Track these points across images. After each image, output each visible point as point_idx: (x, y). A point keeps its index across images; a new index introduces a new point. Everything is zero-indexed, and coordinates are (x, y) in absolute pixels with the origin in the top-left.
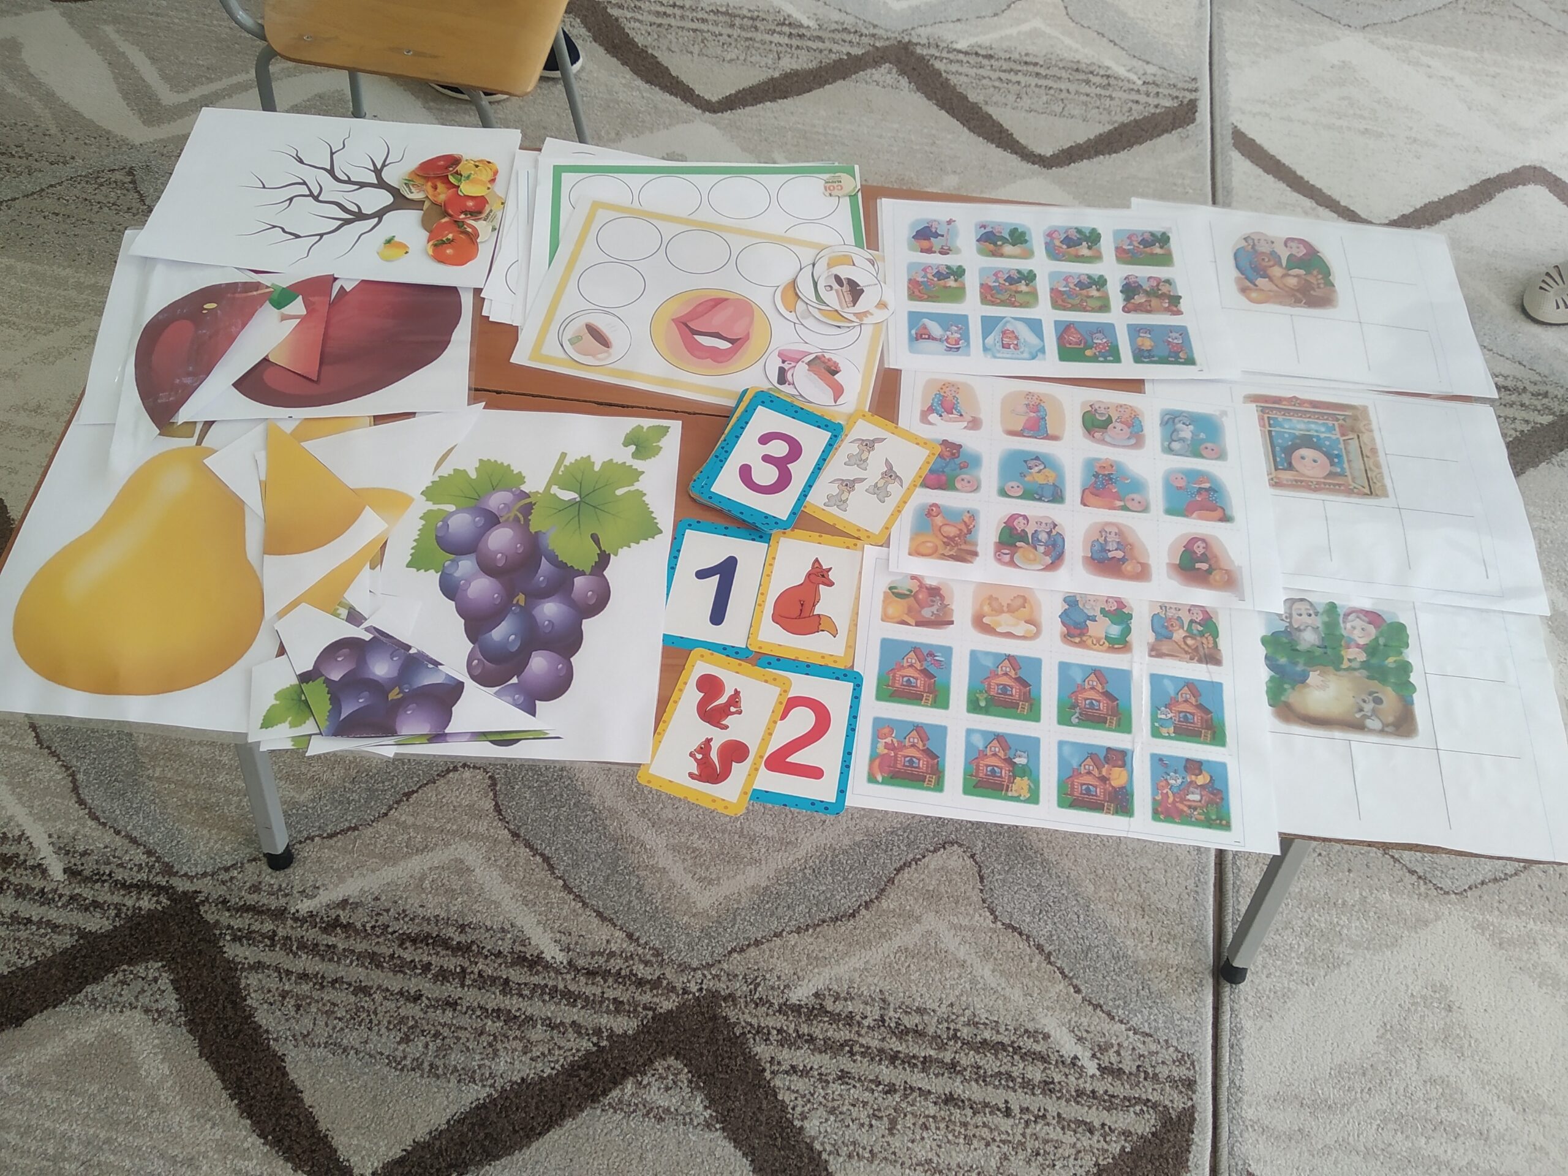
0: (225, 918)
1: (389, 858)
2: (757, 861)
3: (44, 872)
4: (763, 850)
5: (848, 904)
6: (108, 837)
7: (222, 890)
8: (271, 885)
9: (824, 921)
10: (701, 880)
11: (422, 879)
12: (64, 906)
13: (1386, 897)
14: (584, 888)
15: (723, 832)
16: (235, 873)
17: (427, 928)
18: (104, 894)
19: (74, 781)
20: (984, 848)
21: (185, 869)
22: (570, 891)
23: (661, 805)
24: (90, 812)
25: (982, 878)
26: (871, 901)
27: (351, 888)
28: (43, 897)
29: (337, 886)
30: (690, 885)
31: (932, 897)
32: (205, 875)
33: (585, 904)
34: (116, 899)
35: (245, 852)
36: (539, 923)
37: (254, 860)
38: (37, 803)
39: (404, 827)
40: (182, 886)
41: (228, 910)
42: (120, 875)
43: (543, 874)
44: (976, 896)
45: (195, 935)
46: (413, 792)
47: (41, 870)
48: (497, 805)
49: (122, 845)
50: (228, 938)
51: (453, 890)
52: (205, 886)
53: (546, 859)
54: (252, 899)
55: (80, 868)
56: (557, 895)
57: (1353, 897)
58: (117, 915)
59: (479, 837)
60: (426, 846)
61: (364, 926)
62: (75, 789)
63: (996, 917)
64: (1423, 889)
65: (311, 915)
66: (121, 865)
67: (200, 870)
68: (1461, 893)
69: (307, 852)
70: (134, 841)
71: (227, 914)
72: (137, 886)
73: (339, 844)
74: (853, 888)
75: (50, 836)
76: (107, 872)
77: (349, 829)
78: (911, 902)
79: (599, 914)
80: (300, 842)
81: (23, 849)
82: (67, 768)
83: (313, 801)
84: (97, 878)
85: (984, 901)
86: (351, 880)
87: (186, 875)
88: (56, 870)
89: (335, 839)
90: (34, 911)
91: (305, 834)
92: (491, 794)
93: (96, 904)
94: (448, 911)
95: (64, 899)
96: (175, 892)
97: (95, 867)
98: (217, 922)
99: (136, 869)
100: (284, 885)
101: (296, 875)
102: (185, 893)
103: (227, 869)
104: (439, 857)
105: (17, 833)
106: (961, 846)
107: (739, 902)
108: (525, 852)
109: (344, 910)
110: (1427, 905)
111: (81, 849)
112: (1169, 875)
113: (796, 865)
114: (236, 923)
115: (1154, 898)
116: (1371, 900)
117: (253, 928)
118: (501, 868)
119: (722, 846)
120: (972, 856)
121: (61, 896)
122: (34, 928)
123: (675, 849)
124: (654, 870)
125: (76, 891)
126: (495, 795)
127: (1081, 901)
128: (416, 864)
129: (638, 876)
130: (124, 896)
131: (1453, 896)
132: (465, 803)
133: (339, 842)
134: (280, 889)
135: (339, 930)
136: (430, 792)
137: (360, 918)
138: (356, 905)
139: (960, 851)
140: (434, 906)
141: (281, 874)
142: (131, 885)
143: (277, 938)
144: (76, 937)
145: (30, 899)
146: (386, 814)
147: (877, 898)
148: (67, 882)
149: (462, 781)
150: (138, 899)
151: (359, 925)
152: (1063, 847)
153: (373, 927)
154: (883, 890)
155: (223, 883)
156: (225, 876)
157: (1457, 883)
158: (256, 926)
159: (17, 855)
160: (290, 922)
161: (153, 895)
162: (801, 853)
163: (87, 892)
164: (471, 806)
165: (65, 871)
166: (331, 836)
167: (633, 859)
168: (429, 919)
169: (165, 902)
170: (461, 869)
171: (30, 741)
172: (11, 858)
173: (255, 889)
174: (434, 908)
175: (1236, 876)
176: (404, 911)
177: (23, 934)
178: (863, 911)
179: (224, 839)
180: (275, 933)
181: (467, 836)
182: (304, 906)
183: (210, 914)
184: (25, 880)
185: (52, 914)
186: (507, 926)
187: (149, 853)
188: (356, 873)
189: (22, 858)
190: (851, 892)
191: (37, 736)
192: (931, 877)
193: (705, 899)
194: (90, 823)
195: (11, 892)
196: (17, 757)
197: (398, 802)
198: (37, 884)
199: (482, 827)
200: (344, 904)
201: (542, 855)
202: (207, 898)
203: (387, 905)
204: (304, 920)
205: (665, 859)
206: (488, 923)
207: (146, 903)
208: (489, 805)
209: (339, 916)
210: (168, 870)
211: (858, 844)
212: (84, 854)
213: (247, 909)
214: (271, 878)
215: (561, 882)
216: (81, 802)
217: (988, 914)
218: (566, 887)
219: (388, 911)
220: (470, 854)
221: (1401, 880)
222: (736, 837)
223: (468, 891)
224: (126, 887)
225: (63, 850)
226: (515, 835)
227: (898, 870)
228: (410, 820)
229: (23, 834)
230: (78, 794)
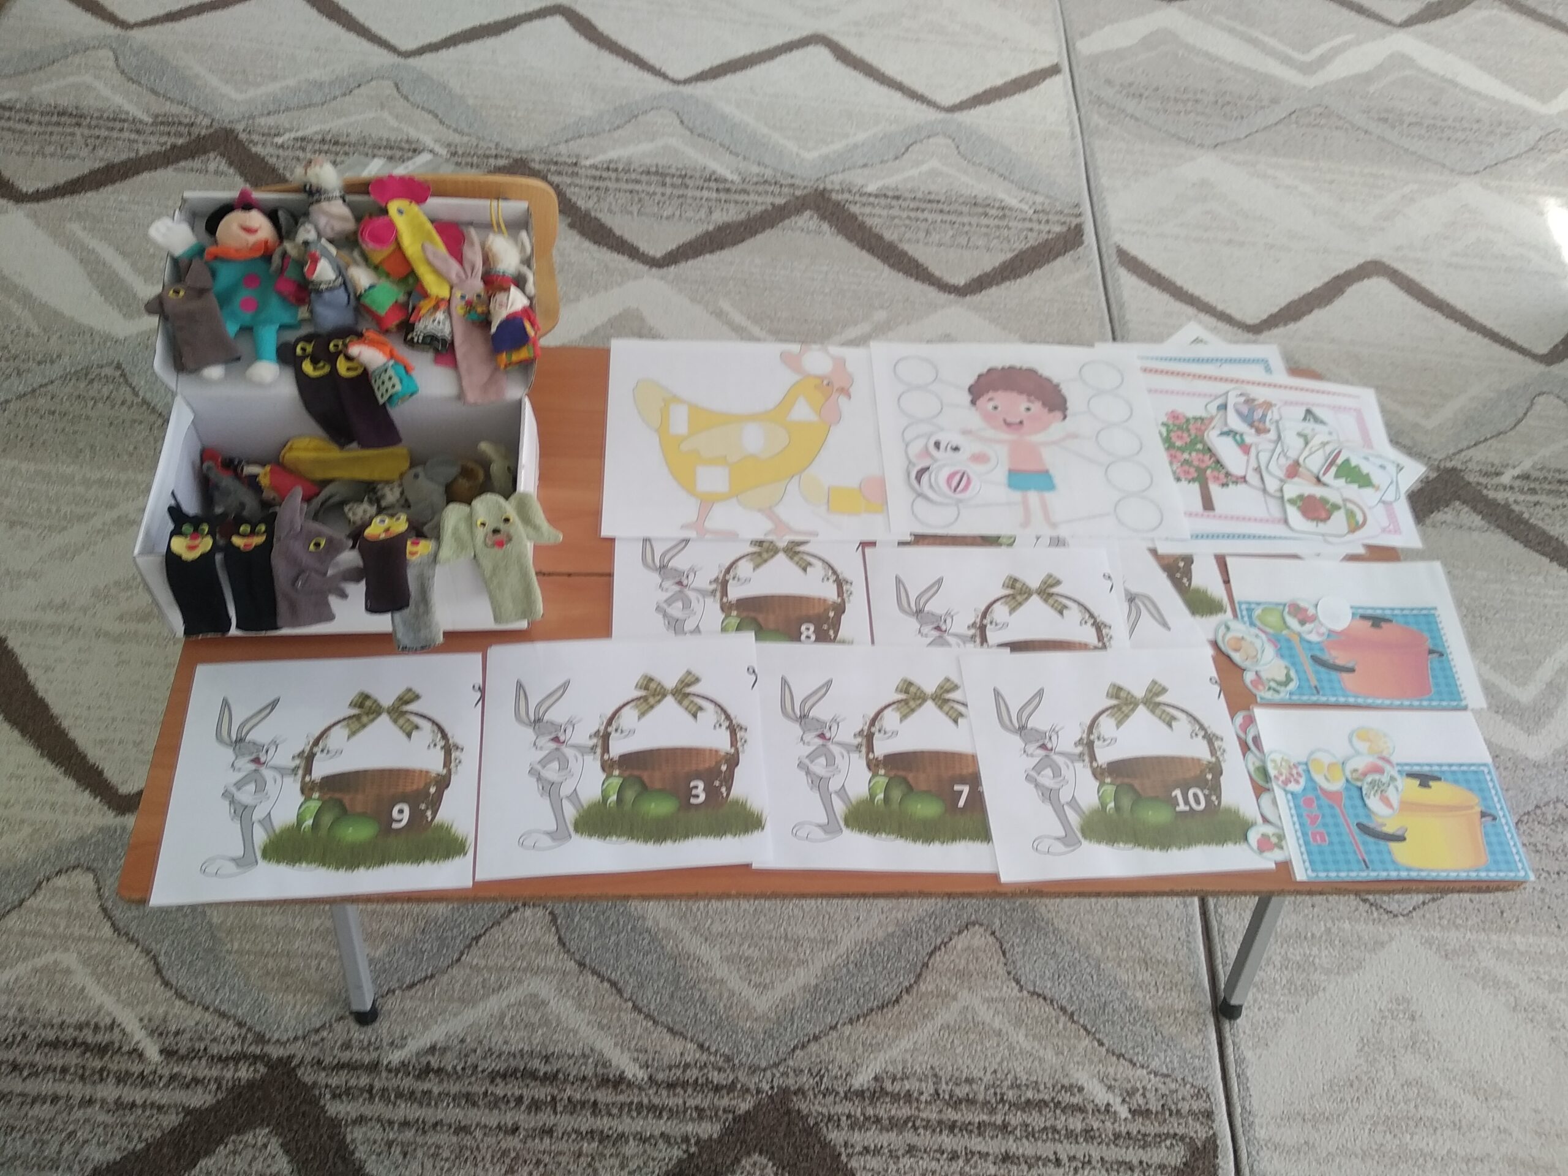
0: (322, 1077)
1: (468, 1000)
2: (802, 962)
3: (141, 1055)
4: (808, 952)
5: (891, 992)
6: (198, 1014)
7: (315, 1052)
8: (361, 1041)
9: (872, 1010)
10: (756, 986)
11: (502, 1016)
12: (167, 1086)
13: (1347, 925)
14: (652, 1007)
15: (770, 938)
16: (325, 1034)
17: (513, 1063)
18: (202, 1070)
19: (156, 964)
20: (1002, 925)
21: (276, 1036)
22: (640, 1011)
24: (176, 992)
25: (1004, 953)
26: (911, 986)
27: (437, 1034)
28: (144, 1080)
29: (422, 1034)
30: (748, 992)
31: (963, 975)
32: (296, 1039)
33: (655, 1023)
34: (215, 1072)
35: (334, 1011)
36: (616, 1044)
37: (342, 1018)
38: (123, 990)
39: (476, 969)
40: (276, 1052)
41: (324, 1069)
42: (215, 1049)
43: (612, 999)
44: (1001, 971)
45: (296, 1099)
46: (480, 936)
47: (137, 1054)
48: (560, 938)
49: (213, 1020)
50: (328, 1096)
51: (533, 1025)
52: (298, 1050)
53: (614, 984)
54: (345, 1056)
55: (175, 1048)
56: (628, 1017)
57: (1319, 929)
58: (219, 1088)
59: (549, 971)
60: (501, 986)
61: (454, 1068)
62: (159, 971)
63: (1021, 987)
64: (1375, 914)
65: (404, 1064)
66: (214, 1040)
67: (291, 1034)
68: (1408, 915)
69: (390, 1004)
70: (223, 1015)
71: (323, 1074)
72: (232, 1058)
73: (420, 993)
74: (893, 975)
75: (141, 1020)
76: (202, 1048)
77: (426, 978)
78: (947, 982)
79: (671, 1030)
80: (382, 997)
81: (116, 1035)
82: (148, 952)
83: (388, 955)
84: (193, 1055)
85: (1009, 973)
86: (435, 1027)
87: (278, 1041)
88: (152, 1052)
89: (414, 990)
90: (137, 1095)
91: (385, 988)
92: (553, 929)
93: (196, 1081)
94: (531, 1043)
95: (164, 1081)
96: (270, 1059)
97: (189, 1045)
98: (315, 1084)
99: (229, 1042)
100: (373, 1040)
101: (382, 1028)
102: (280, 1059)
103: (317, 1031)
104: (514, 994)
105: (108, 1021)
106: (981, 925)
107: (794, 1002)
108: (592, 980)
109: (433, 1055)
110: (1381, 929)
111: (173, 1028)
112: (1163, 929)
113: (840, 960)
114: (334, 1081)
115: (1154, 952)
116: (1334, 930)
117: (350, 1084)
118: (573, 998)
119: (771, 952)
120: (993, 933)
121: (161, 1078)
122: (140, 1111)
123: (729, 960)
124: (713, 982)
125: (176, 1070)
126: (557, 928)
127: (1093, 963)
128: (494, 1004)
129: (699, 990)
130: (222, 1069)
131: (1401, 918)
132: (531, 940)
133: (419, 991)
134: (370, 1044)
135: (431, 1075)
136: (496, 934)
137: (450, 1062)
138: (444, 1050)
139: (982, 930)
140: (517, 1040)
141: (369, 1029)
142: (227, 1058)
143: (374, 1091)
144: (182, 1115)
145: (131, 1084)
146: (459, 960)
147: (915, 982)
148: (164, 1063)
149: (524, 920)
150: (236, 1070)
151: (450, 1068)
153: (463, 1069)
154: (920, 975)
155: (315, 1044)
156: (315, 1038)
157: (1403, 906)
158: (353, 1082)
159: (113, 1043)
160: (384, 1074)
161: (250, 1065)
162: (842, 949)
163: (186, 1071)
164: (537, 942)
165: (161, 1052)
166: (411, 986)
167: (692, 974)
168: (514, 1056)
169: (262, 1070)
170: (536, 1003)
171: (107, 930)
172: (107, 1046)
173: (347, 1046)
174: (517, 1042)
175: (1220, 923)
176: (490, 1049)
177: (130, 1119)
178: (905, 997)
179: (309, 1002)
180: (371, 1087)
181: (537, 971)
182: (396, 1057)
183: (307, 1076)
184: (123, 1067)
185: (155, 1096)
186: (587, 1051)
187: (240, 1024)
188: (439, 1019)
189: (117, 1045)
190: (892, 980)
191: (113, 925)
192: (960, 957)
193: (763, 1004)
194: (179, 1003)
195: (111, 1080)
196: (96, 948)
197: (469, 946)
198: (136, 1068)
199: (550, 960)
200: (433, 1049)
201: (609, 980)
202: (302, 1062)
203: (474, 1045)
204: (397, 1071)
205: (721, 971)
206: (570, 1051)
207: (244, 1073)
208: (553, 940)
209: (428, 1063)
210: (260, 1039)
211: (892, 935)
212: (177, 1033)
213: (340, 1066)
214: (359, 1034)
215: (630, 1004)
216: (166, 984)
217: (1014, 984)
218: (635, 1007)
219: (475, 1051)
220: (543, 988)
221: (1357, 909)
222: (782, 942)
223: (545, 1022)
224: (223, 1060)
225: (157, 1031)
226: (581, 964)
227: (931, 954)
228: (483, 963)
229: (114, 1022)
230: (163, 978)
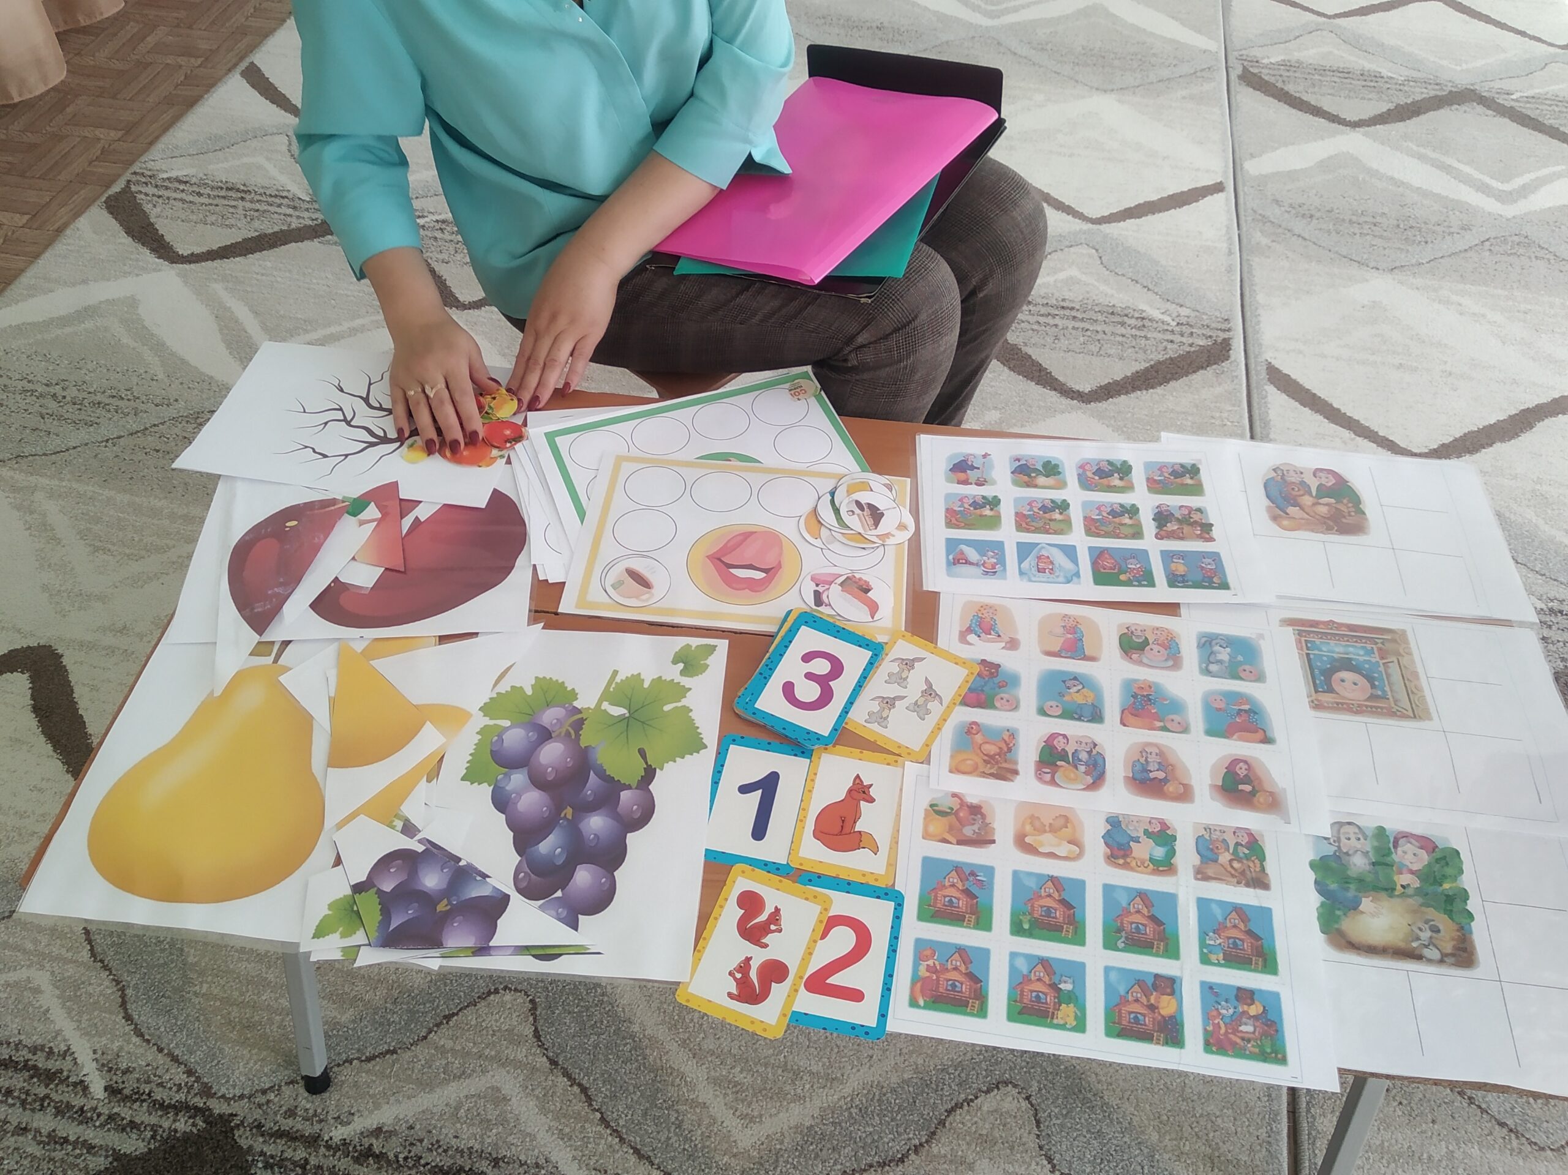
0: (258, 1144)
1: (427, 1085)
2: (798, 1098)
3: (85, 1089)
4: (807, 1086)
5: (897, 1148)
6: (151, 1054)
7: (258, 1114)
8: (306, 1110)
9: (871, 1166)
10: (743, 1117)
11: (457, 1108)
12: (102, 1126)
13: (1475, 1151)
14: (622, 1122)
15: (766, 1065)
16: (272, 1096)
17: (460, 1161)
18: (142, 1115)
19: (123, 997)
20: (1040, 1089)
21: (223, 1090)
22: (608, 1126)
23: (702, 1035)
24: (136, 1028)
25: (1038, 1123)
26: (921, 1145)
27: (385, 1116)
28: (82, 1116)
29: (371, 1112)
30: (731, 1122)
31: (986, 1141)
32: (242, 1097)
33: (622, 1140)
34: (153, 1120)
35: (284, 1075)
36: (574, 1158)
37: (292, 1082)
38: (85, 1017)
39: (442, 1051)
40: (218, 1108)
41: (263, 1135)
42: (159, 1095)
43: (579, 1106)
44: (1032, 1143)
45: (228, 1161)
46: (453, 1015)
47: (83, 1087)
48: (536, 1031)
49: (164, 1064)
50: (260, 1165)
51: (489, 1121)
52: (241, 1109)
53: (584, 1090)
54: (287, 1124)
55: (121, 1086)
56: (594, 1129)
57: (1439, 1150)
58: (153, 1137)
59: (517, 1064)
60: (464, 1073)
61: (396, 1157)
62: (123, 1004)
63: (1054, 1166)
64: (1515, 1143)
65: (344, 1142)
66: (160, 1085)
67: (238, 1092)
68: (1558, 1150)
69: (344, 1076)
70: (175, 1059)
71: (261, 1139)
72: (174, 1107)
73: (377, 1068)
74: (901, 1130)
75: (95, 1052)
76: (147, 1091)
77: (388, 1052)
78: (964, 1147)
79: (637, 1151)
80: (339, 1065)
81: (66, 1065)
82: (118, 982)
83: (354, 1021)
84: (136, 1097)
85: (1041, 1148)
86: (386, 1107)
87: (223, 1096)
88: (97, 1088)
89: (373, 1062)
90: (70, 1129)
91: (344, 1057)
92: (531, 1018)
93: (133, 1125)
94: (482, 1143)
95: (102, 1118)
96: (211, 1115)
97: (135, 1086)
98: (250, 1148)
99: (175, 1089)
100: (319, 1111)
101: (332, 1100)
102: (221, 1116)
103: (264, 1092)
104: (476, 1084)
105: (63, 1048)
106: (1015, 1086)
107: (782, 1143)
108: (563, 1081)
109: (377, 1139)
110: (1521, 1162)
111: (124, 1066)
112: (1238, 1123)
113: (842, 1103)
114: (269, 1150)
115: (1224, 1148)
116: (1458, 1154)
117: (286, 1155)
118: (538, 1098)
119: (765, 1080)
120: (1028, 1098)
121: (99, 1115)
122: (70, 1147)
123: (716, 1082)
124: (694, 1104)
125: (115, 1110)
126: (535, 1020)
127: (1146, 1151)
128: (452, 1092)
129: (677, 1111)
130: (161, 1116)
131: (1549, 1152)
132: (504, 1027)
133: (377, 1065)
134: (315, 1115)
135: (371, 1160)
136: (470, 1016)
137: (393, 1148)
138: (391, 1133)
139: (1015, 1091)
140: (468, 1136)
141: (317, 1099)
142: (170, 1106)
143: (308, 1167)
144: (110, 1159)
145: (69, 1117)
146: (425, 1038)
147: (927, 1142)
148: (106, 1101)
149: (503, 1004)
150: (175, 1121)
151: (391, 1156)
152: (1123, 1091)
153: (406, 1158)
154: (934, 1133)
155: (260, 1106)
156: (262, 1099)
157: (1553, 1138)
158: (288, 1154)
159: (61, 1071)
160: (323, 1150)
161: (190, 1118)
162: (847, 1091)
163: (125, 1112)
164: (510, 1031)
165: (106, 1089)
166: (369, 1059)
167: (672, 1092)
168: (462, 1152)
169: (201, 1124)
170: (498, 1098)
171: (85, 954)
172: (55, 1073)
173: (291, 1113)
174: (469, 1139)
175: (1312, 1126)
176: (438, 1141)
177: (58, 1155)
178: (913, 1156)
179: (263, 1060)
180: (307, 1161)
181: (504, 1063)
182: (338, 1133)
183: (244, 1139)
184: (65, 1098)
185: (90, 1134)
186: (542, 1161)
187: (190, 1072)
188: (392, 1099)
189: (65, 1074)
190: (899, 1134)
191: (92, 950)
192: (984, 1120)
193: (747, 1138)
194: (135, 1040)
195: (51, 1110)
196: (71, 970)
197: (438, 1025)
198: (77, 1101)
199: (521, 1053)
200: (378, 1131)
201: (580, 1085)
202: (242, 1122)
203: (422, 1134)
204: (337, 1149)
205: (706, 1093)
206: (523, 1158)
207: (183, 1125)
208: (529, 1031)
209: (371, 1145)
210: (207, 1091)
211: (907, 1082)
212: (124, 1073)
213: (280, 1134)
214: (306, 1102)
215: (598, 1115)
216: (128, 1018)
217: (1045, 1162)
218: (603, 1120)
219: (421, 1141)
220: (507, 1082)
221: (1491, 1134)
222: (780, 1071)
223: (503, 1121)
224: (163, 1107)
225: (107, 1068)
226: (553, 1063)
227: (950, 1112)
228: (449, 1044)
229: (69, 1049)
230: (125, 1010)
